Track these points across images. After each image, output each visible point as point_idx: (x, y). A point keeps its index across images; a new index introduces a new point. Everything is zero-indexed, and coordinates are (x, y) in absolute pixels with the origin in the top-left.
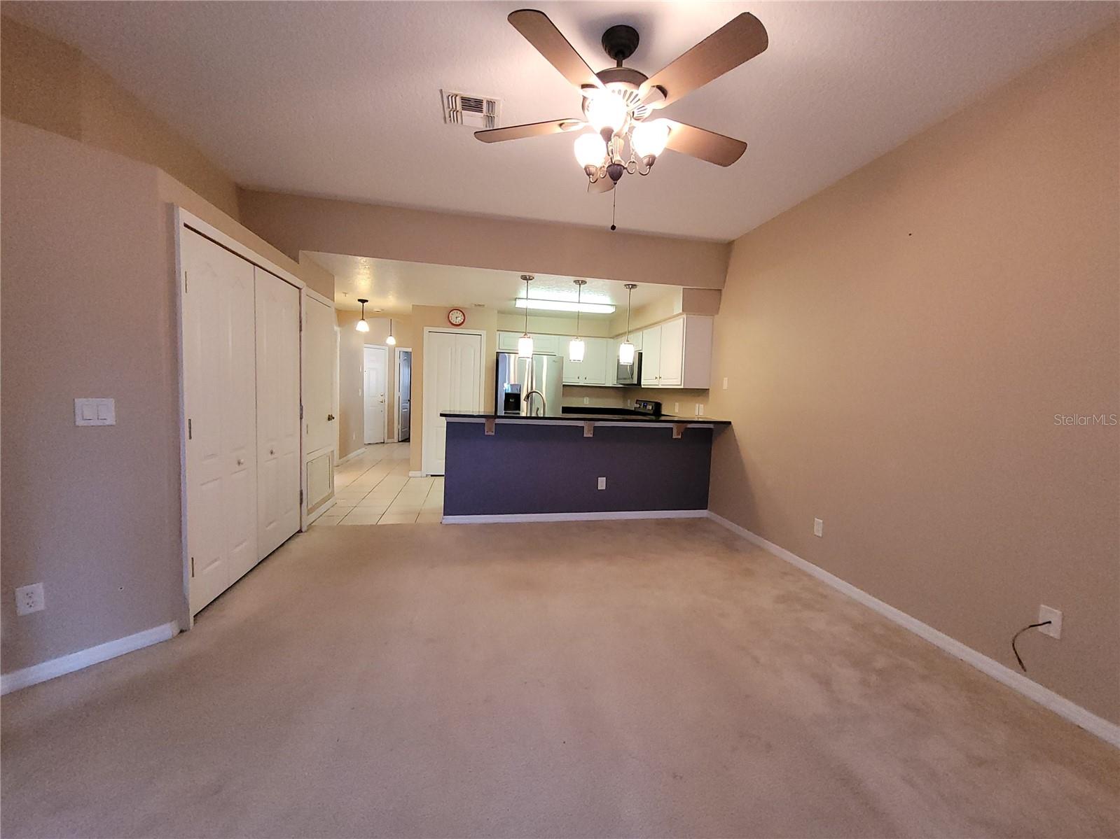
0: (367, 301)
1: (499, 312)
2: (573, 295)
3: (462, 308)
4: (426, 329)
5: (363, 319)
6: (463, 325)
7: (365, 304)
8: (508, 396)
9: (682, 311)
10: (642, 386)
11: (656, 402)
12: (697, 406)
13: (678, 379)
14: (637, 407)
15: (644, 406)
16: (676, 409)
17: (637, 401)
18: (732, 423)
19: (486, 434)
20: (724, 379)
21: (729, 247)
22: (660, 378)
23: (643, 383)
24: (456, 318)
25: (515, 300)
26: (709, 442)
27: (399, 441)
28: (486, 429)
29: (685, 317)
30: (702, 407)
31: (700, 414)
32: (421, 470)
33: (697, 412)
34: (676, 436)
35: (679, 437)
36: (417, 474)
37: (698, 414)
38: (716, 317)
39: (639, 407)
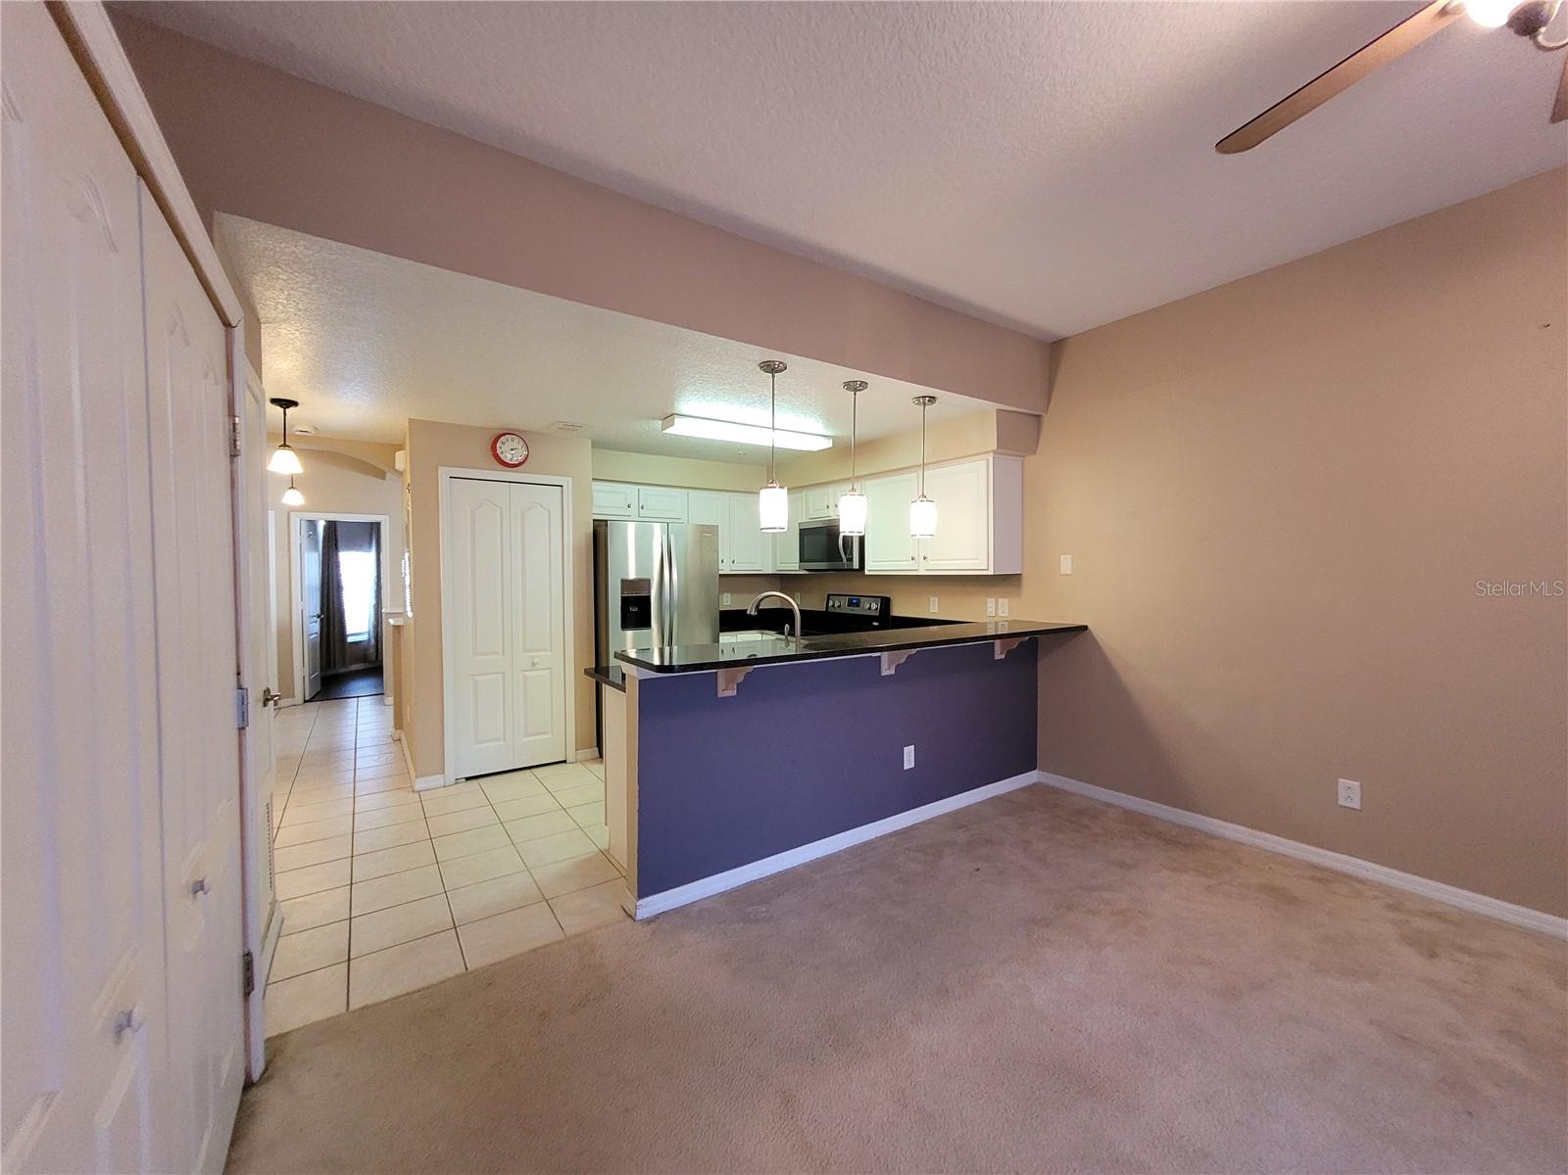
0: (295, 404)
1: (596, 445)
2: (760, 414)
3: (517, 430)
4: (444, 473)
5: (285, 445)
6: (523, 466)
7: (290, 411)
8: (626, 602)
9: (996, 448)
10: (867, 573)
11: (882, 598)
12: (991, 602)
13: (976, 559)
14: (833, 606)
15: (850, 604)
16: (932, 607)
17: (829, 596)
18: (1089, 626)
19: (721, 694)
20: (1063, 557)
21: (1054, 350)
22: (925, 558)
23: (871, 566)
24: (510, 450)
25: (669, 418)
26: (1034, 659)
27: (305, 701)
28: (721, 684)
29: (991, 459)
30: (1004, 602)
31: (1001, 615)
32: (443, 772)
33: (991, 611)
34: (999, 655)
35: (1003, 656)
36: (435, 780)
37: (996, 614)
38: (1031, 460)
39: (839, 606)
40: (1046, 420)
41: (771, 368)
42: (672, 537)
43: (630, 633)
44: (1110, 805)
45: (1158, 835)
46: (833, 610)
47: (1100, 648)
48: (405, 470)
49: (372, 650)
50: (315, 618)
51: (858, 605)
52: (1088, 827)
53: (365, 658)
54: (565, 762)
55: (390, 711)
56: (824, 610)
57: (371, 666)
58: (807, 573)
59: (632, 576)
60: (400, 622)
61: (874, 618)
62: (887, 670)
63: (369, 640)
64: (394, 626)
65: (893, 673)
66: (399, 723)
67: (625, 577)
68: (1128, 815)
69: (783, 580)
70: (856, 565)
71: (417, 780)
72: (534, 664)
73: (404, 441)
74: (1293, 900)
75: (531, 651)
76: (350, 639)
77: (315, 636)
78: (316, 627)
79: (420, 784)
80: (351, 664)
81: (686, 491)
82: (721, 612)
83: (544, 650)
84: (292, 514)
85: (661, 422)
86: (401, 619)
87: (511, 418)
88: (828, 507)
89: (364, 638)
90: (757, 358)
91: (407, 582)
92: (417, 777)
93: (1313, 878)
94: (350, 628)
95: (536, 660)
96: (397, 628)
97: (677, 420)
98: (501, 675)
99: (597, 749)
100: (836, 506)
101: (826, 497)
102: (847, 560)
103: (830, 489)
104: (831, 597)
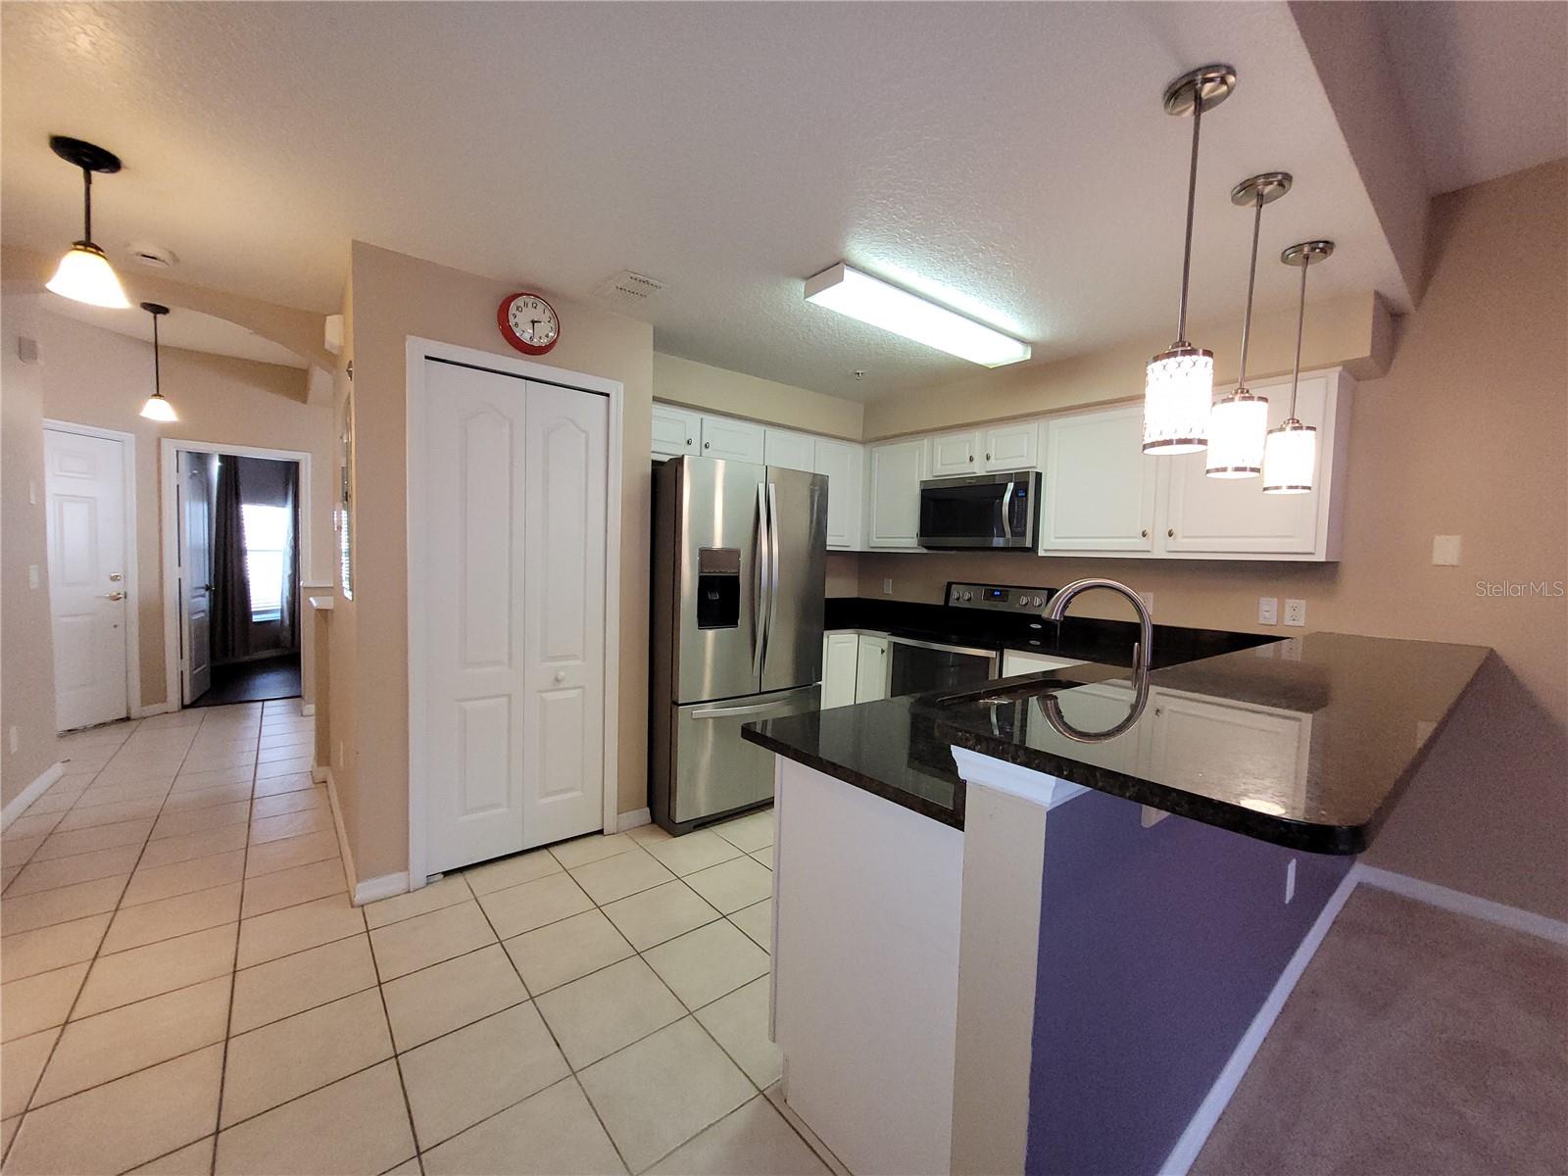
3: (540, 291)
4: (416, 347)
5: (86, 244)
6: (549, 354)
8: (705, 584)
10: (1041, 553)
11: (1051, 589)
12: (1269, 604)
13: (1290, 538)
14: (957, 599)
15: (989, 596)
17: (949, 585)
20: (1440, 538)
22: (1170, 534)
23: (1049, 545)
24: (528, 322)
25: (827, 269)
27: (184, 707)
30: (1297, 605)
32: (405, 867)
33: (1263, 618)
36: (394, 882)
37: (1278, 621)
39: (970, 599)
42: (772, 487)
43: (710, 634)
48: (342, 349)
49: (287, 634)
50: (203, 591)
51: (1004, 598)
53: (276, 643)
54: (600, 832)
55: (310, 724)
56: (942, 603)
57: (286, 653)
58: (928, 551)
59: (718, 543)
60: (327, 603)
61: (1036, 618)
63: (282, 621)
64: (318, 610)
66: (324, 753)
67: (706, 546)
70: (1029, 544)
71: (359, 885)
72: (557, 680)
73: (342, 297)
75: (554, 658)
76: (256, 618)
77: (202, 615)
78: (204, 603)
79: (364, 892)
80: (257, 649)
81: (763, 427)
82: (829, 602)
83: (574, 657)
84: (165, 442)
85: (806, 282)
86: (331, 598)
87: (535, 267)
88: (971, 459)
89: (276, 616)
91: (345, 546)
92: (358, 881)
94: (256, 603)
95: (562, 674)
96: (323, 614)
97: (844, 276)
98: (505, 699)
99: (648, 809)
100: (988, 458)
101: (968, 445)
102: (1013, 534)
103: (977, 434)
104: (954, 586)
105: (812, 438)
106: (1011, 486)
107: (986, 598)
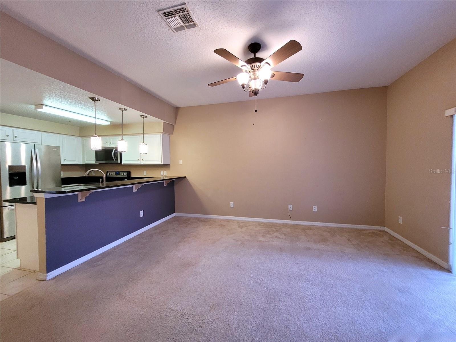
8: (12, 175)
9: (163, 132)
10: (123, 164)
11: (128, 172)
12: (162, 172)
13: (158, 160)
14: (109, 175)
15: (116, 174)
16: (145, 174)
17: (107, 172)
18: (186, 177)
19: (79, 201)
20: (180, 160)
21: (177, 110)
22: (143, 160)
23: (124, 162)
25: (40, 105)
26: (173, 185)
28: (79, 197)
29: (162, 134)
30: (165, 172)
31: (165, 175)
33: (162, 174)
34: (165, 185)
35: (166, 185)
37: (164, 174)
38: (171, 135)
39: (112, 175)
40: (175, 126)
41: (93, 99)
42: (37, 150)
43: (13, 188)
44: (191, 217)
45: (201, 221)
46: (109, 176)
47: (188, 181)
51: (119, 174)
52: (187, 222)
58: (99, 164)
61: (125, 178)
62: (135, 190)
65: (137, 191)
68: (196, 219)
69: (87, 167)
70: (119, 161)
74: (224, 226)
81: (40, 132)
85: (34, 106)
88: (107, 143)
90: (88, 96)
93: (227, 222)
97: (44, 107)
100: (110, 143)
101: (106, 140)
102: (115, 160)
103: (108, 137)
104: (108, 172)
105: (61, 135)
106: (114, 150)
107: (115, 174)
